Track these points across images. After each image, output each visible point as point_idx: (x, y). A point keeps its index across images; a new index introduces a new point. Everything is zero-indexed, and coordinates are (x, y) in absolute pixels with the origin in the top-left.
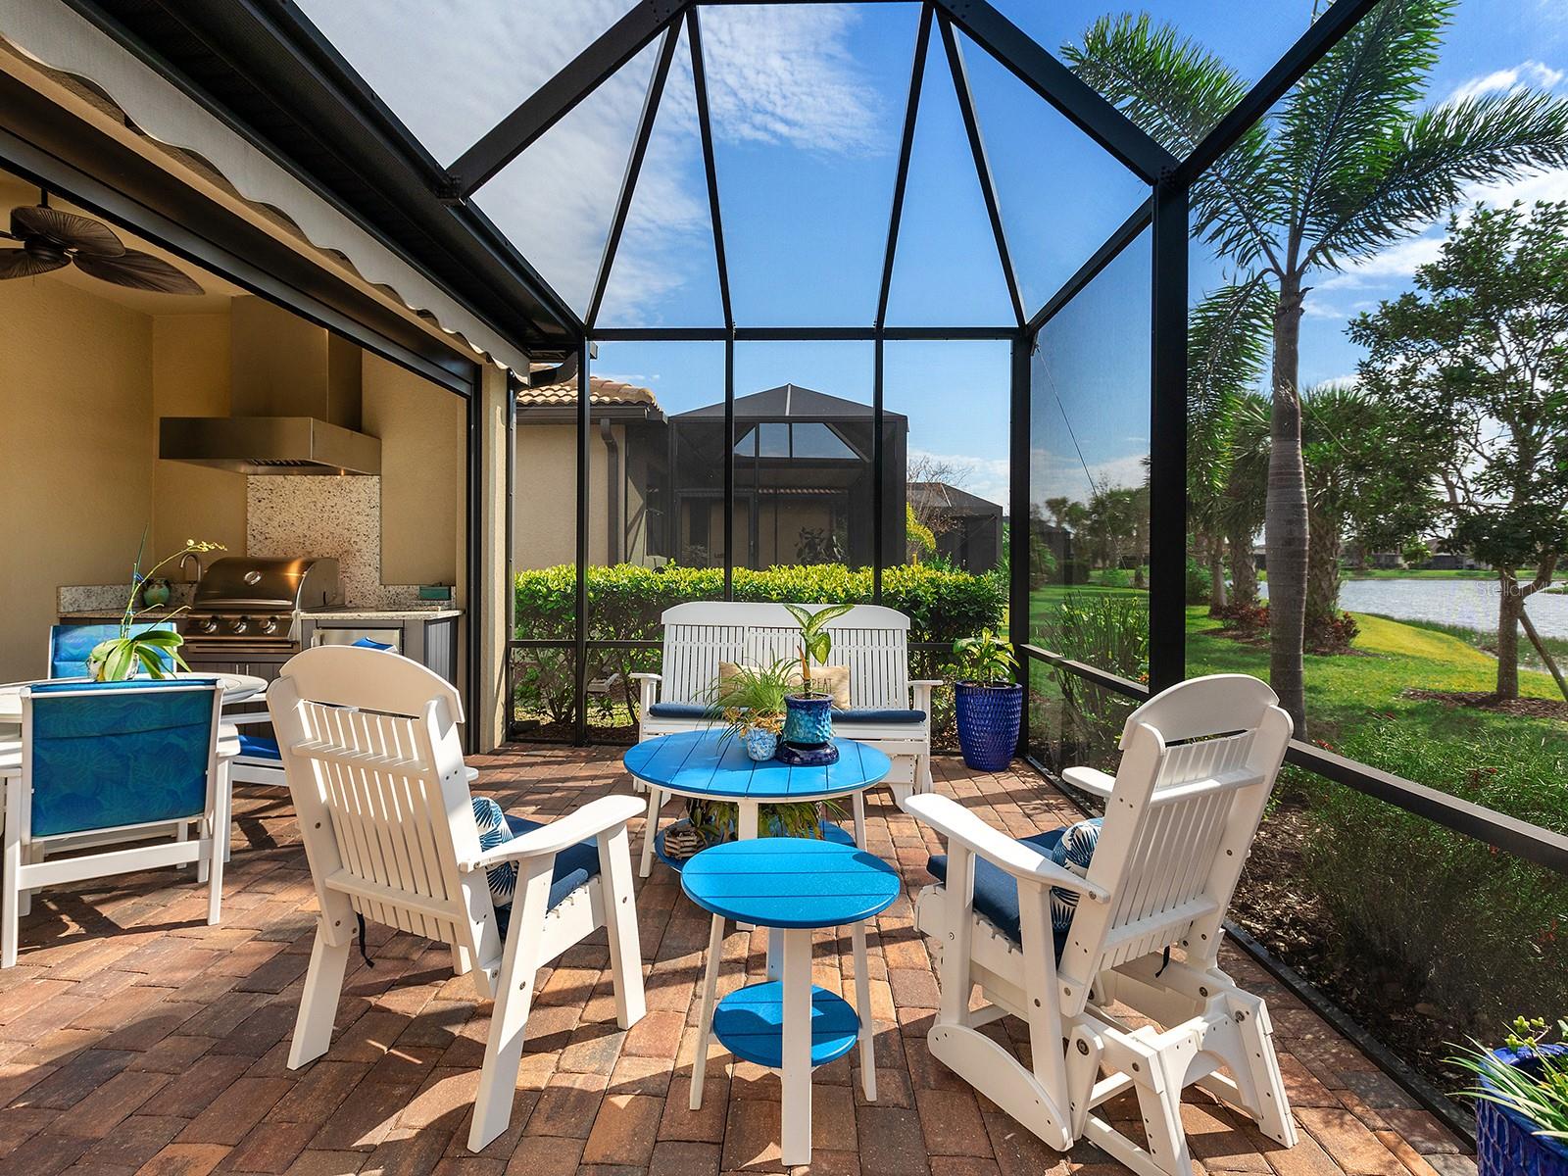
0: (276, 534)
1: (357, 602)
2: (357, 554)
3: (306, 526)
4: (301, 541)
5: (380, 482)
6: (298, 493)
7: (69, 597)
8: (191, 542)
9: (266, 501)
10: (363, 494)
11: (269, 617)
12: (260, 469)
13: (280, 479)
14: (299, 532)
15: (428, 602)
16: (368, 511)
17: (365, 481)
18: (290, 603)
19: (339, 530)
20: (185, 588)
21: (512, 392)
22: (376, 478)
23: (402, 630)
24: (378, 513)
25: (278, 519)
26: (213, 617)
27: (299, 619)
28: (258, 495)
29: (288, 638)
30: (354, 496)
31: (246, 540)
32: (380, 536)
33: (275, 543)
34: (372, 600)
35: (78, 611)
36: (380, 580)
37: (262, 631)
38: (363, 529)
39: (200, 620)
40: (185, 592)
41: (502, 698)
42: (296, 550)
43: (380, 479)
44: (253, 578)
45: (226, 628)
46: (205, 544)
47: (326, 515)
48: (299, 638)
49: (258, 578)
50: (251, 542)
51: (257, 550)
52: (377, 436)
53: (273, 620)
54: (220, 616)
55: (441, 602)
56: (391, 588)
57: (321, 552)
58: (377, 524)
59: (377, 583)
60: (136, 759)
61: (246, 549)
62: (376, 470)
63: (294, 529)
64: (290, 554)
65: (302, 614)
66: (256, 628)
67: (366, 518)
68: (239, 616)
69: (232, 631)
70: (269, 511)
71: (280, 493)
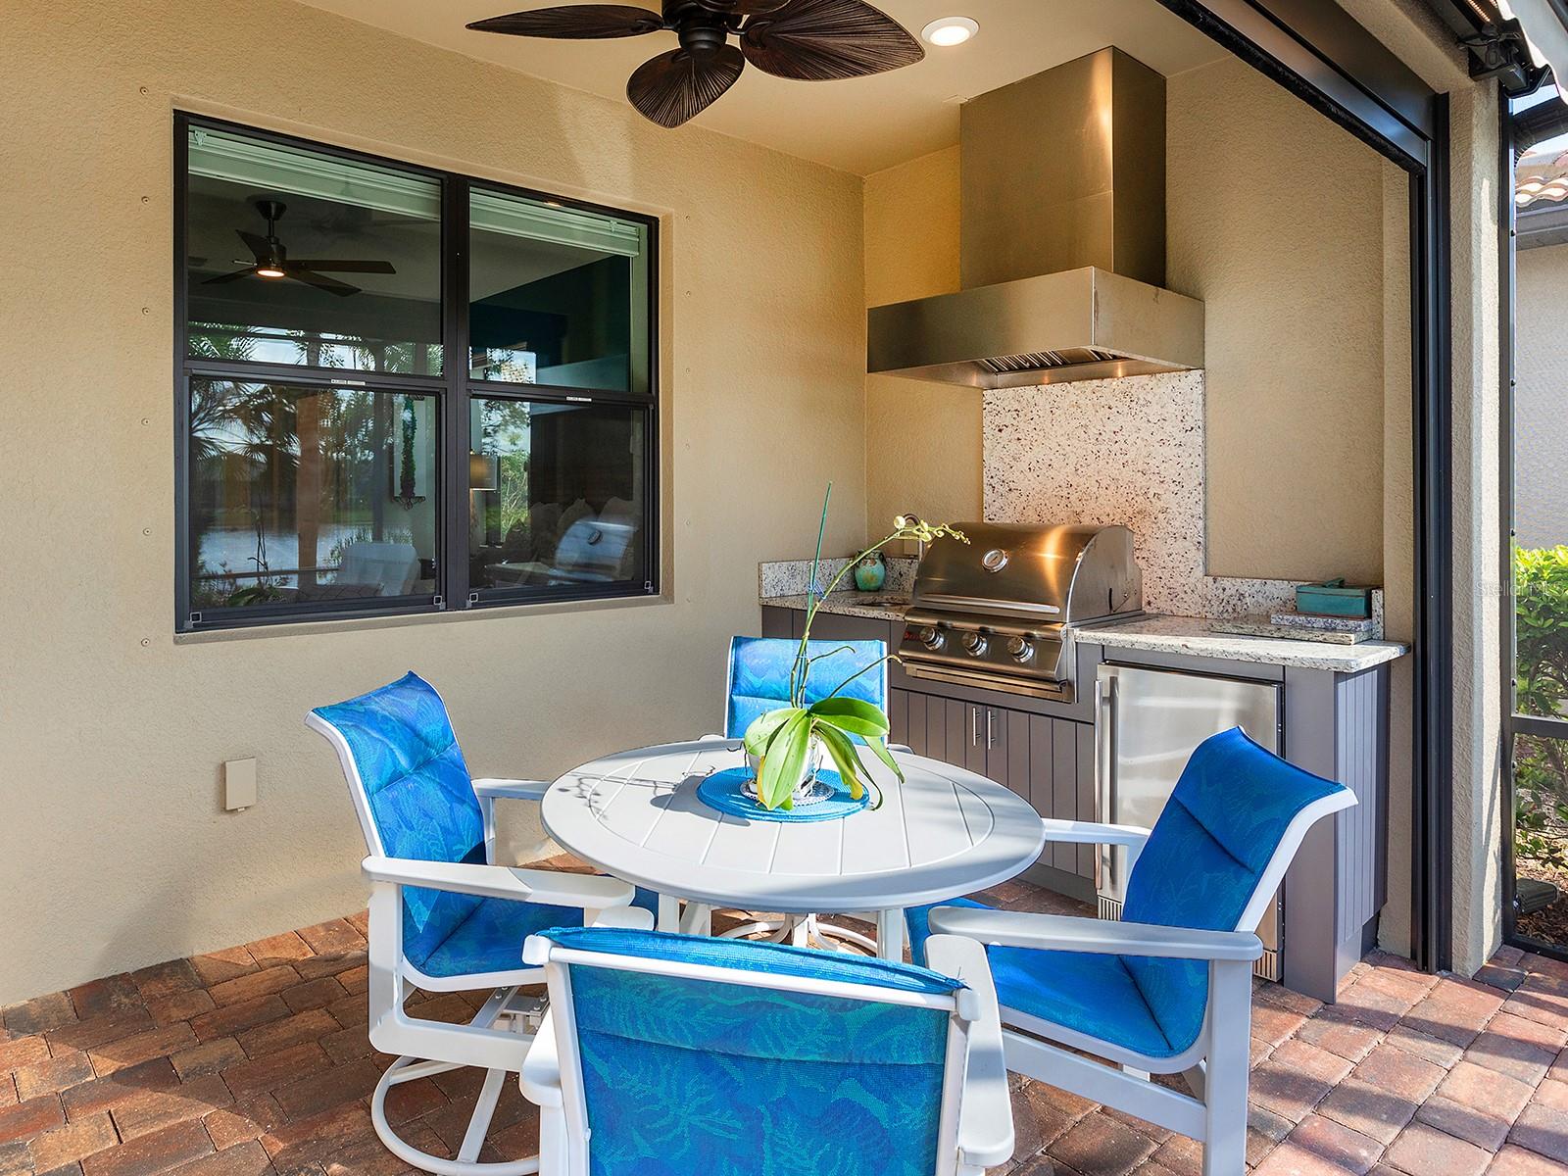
0: (1025, 482)
1: (1163, 604)
2: (1161, 516)
3: (1070, 469)
4: (1065, 494)
5: (1204, 382)
6: (1058, 412)
7: (772, 576)
8: (901, 522)
9: (1010, 429)
10: (1171, 408)
11: (1023, 631)
12: (1001, 378)
13: (1030, 391)
14: (1061, 479)
15: (1320, 622)
16: (1180, 436)
17: (1175, 382)
18: (1057, 610)
19: (1127, 474)
20: (902, 565)
21: (1512, 151)
22: (1196, 375)
23: (1282, 686)
24: (1200, 440)
25: (1029, 457)
26: (939, 624)
27: (1072, 640)
28: (998, 421)
29: (1053, 673)
30: (1154, 412)
31: (982, 492)
32: (1205, 483)
33: (1024, 498)
34: (1190, 605)
35: (782, 596)
36: (1205, 565)
37: (1012, 657)
38: (1170, 471)
39: (921, 627)
40: (904, 570)
41: (1495, 845)
42: (1055, 509)
43: (1204, 376)
44: (995, 560)
45: (958, 645)
46: (926, 525)
47: (1104, 448)
48: (1072, 675)
49: (1004, 562)
50: (988, 496)
51: (1001, 512)
52: (1195, 297)
53: (1029, 638)
54: (948, 623)
55: (1351, 623)
56: (1227, 583)
57: (1098, 512)
58: (1199, 461)
59: (1199, 572)
60: (776, 1122)
61: (981, 507)
62: (1194, 359)
63: (1052, 473)
64: (1047, 518)
65: (1077, 631)
66: (1002, 650)
67: (1179, 451)
68: (977, 626)
69: (966, 651)
70: (1014, 446)
71: (1030, 416)
